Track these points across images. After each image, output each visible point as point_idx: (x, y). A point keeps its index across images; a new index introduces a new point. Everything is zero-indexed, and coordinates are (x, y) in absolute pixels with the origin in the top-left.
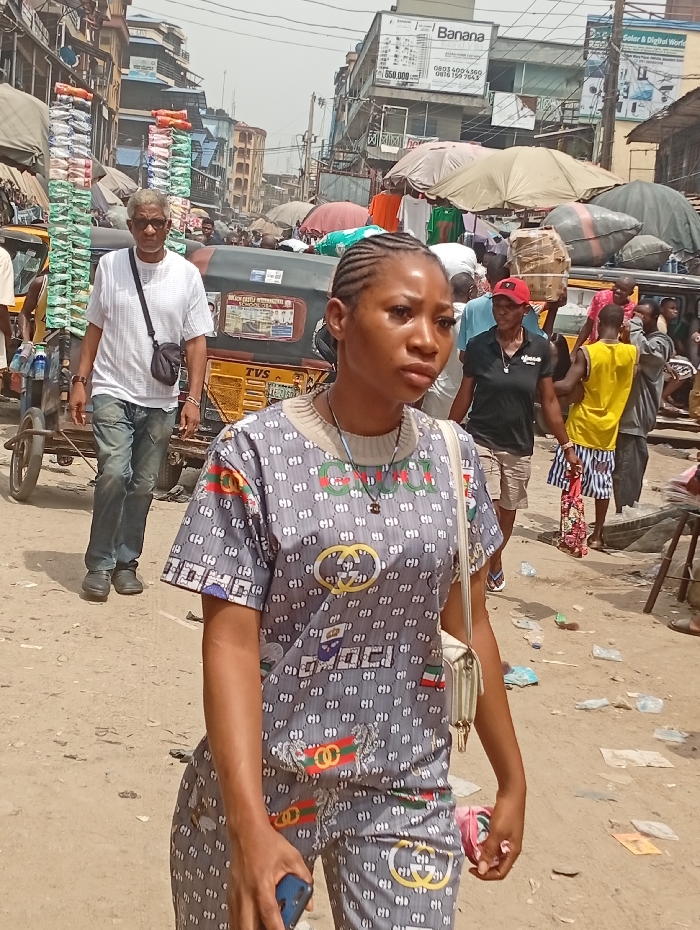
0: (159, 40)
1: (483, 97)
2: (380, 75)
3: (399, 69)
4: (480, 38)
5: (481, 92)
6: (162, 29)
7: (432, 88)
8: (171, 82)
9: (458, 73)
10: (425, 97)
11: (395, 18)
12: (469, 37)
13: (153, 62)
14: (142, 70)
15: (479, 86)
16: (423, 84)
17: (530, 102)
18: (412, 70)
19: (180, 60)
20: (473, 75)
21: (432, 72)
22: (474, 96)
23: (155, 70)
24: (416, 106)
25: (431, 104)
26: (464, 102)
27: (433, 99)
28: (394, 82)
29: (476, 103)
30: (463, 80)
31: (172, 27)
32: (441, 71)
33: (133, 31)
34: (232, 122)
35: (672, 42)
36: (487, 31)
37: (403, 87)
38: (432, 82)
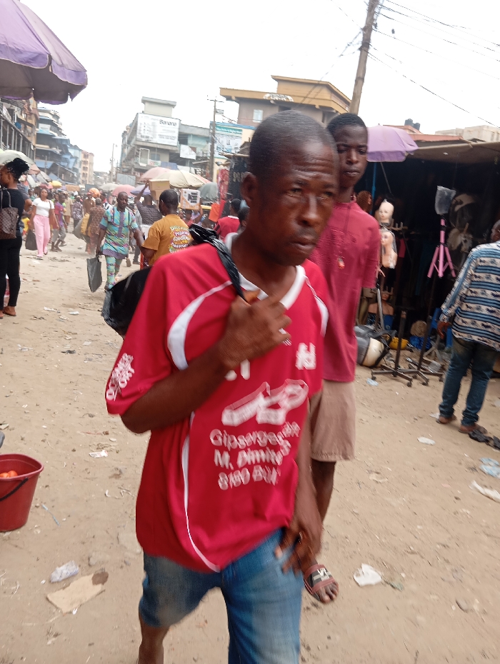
0: (50, 117)
1: (177, 146)
2: (138, 136)
3: (145, 134)
4: (175, 124)
6: (52, 113)
7: (159, 142)
8: (56, 134)
9: (167, 137)
10: (155, 146)
11: (143, 115)
12: (171, 124)
13: (48, 126)
14: (44, 129)
15: (175, 142)
16: (155, 140)
17: (194, 149)
18: (150, 136)
19: (59, 126)
20: (172, 138)
21: (158, 137)
22: (174, 146)
23: (49, 130)
24: (152, 149)
25: (158, 148)
26: (169, 148)
27: (159, 146)
28: (144, 139)
29: (174, 149)
30: (170, 140)
31: (55, 112)
32: (161, 136)
33: (40, 114)
34: (80, 150)
35: (238, 132)
36: (177, 122)
37: (147, 141)
38: (158, 140)
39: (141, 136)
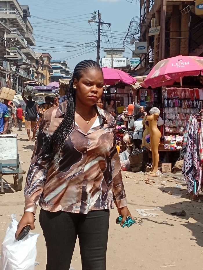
0: (60, 66)
4: (124, 61)
6: (62, 63)
11: (105, 59)
13: (59, 71)
14: (57, 73)
23: (59, 73)
31: (64, 62)
36: (125, 59)
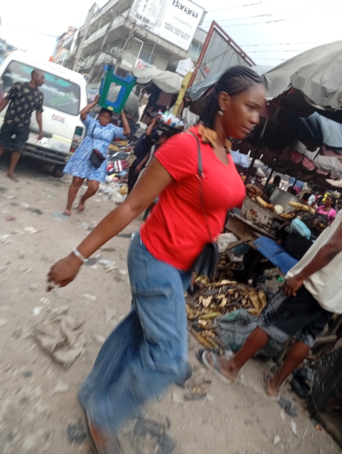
1: (187, 52)
2: (132, 14)
3: (144, 15)
4: (195, 15)
5: (186, 49)
7: (161, 35)
9: (177, 32)
10: (155, 39)
12: (190, 12)
15: (186, 44)
16: (156, 30)
18: (152, 20)
20: (185, 36)
21: (163, 25)
22: (182, 49)
24: (149, 43)
25: (157, 45)
26: (176, 51)
27: (160, 42)
28: (139, 22)
29: (182, 54)
30: (179, 37)
32: (169, 27)
36: (200, 13)
37: (143, 27)
38: (161, 32)
39: (137, 16)
